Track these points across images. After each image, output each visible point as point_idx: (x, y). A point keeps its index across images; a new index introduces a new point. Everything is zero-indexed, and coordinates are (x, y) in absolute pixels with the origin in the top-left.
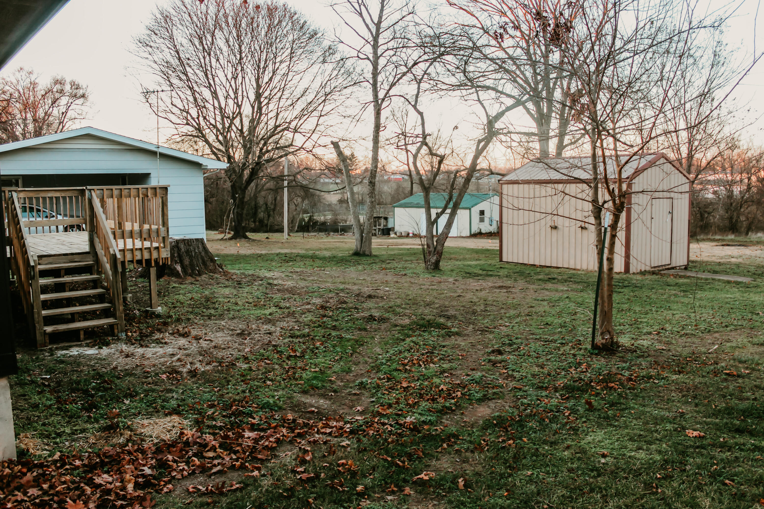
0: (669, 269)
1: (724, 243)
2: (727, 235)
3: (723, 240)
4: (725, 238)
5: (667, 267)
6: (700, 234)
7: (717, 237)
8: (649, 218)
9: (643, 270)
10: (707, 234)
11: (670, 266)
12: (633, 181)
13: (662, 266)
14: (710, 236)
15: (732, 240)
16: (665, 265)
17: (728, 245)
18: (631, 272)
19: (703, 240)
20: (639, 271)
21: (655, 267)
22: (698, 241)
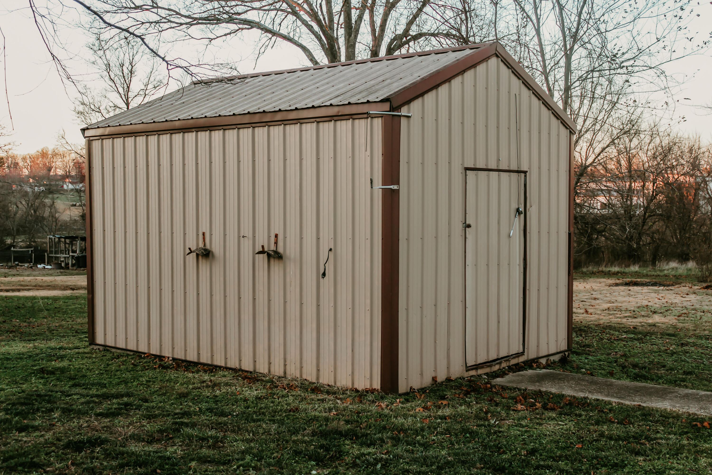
0: (517, 368)
1: (628, 280)
2: (629, 266)
3: (624, 274)
4: (627, 270)
5: (514, 362)
6: (587, 264)
7: (616, 269)
8: (458, 227)
9: (441, 377)
10: (598, 264)
11: (522, 359)
12: (404, 111)
13: (498, 360)
14: (603, 268)
15: (637, 274)
16: (507, 358)
17: (636, 284)
18: (402, 388)
19: (593, 274)
20: (427, 381)
21: (476, 367)
22: (585, 276)
